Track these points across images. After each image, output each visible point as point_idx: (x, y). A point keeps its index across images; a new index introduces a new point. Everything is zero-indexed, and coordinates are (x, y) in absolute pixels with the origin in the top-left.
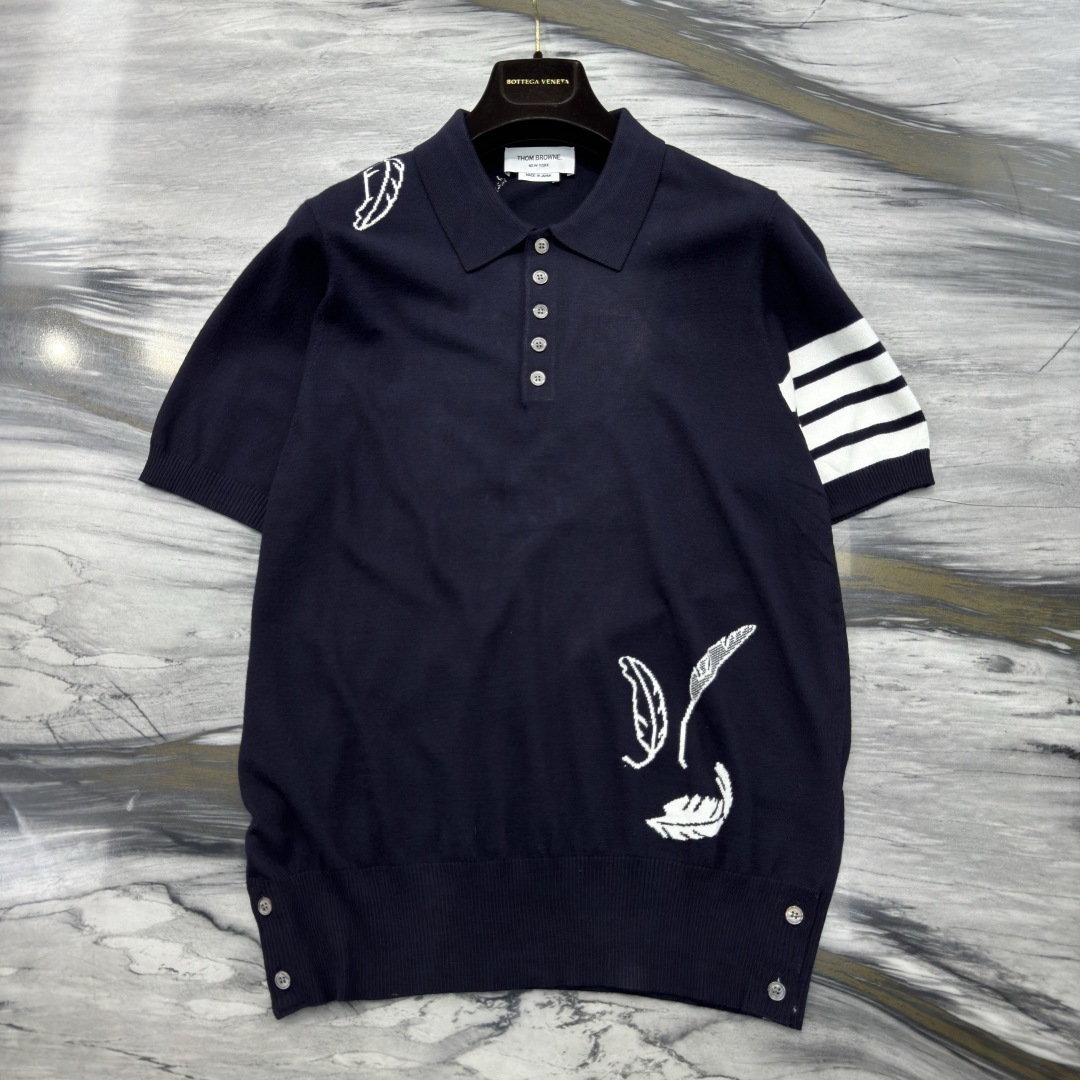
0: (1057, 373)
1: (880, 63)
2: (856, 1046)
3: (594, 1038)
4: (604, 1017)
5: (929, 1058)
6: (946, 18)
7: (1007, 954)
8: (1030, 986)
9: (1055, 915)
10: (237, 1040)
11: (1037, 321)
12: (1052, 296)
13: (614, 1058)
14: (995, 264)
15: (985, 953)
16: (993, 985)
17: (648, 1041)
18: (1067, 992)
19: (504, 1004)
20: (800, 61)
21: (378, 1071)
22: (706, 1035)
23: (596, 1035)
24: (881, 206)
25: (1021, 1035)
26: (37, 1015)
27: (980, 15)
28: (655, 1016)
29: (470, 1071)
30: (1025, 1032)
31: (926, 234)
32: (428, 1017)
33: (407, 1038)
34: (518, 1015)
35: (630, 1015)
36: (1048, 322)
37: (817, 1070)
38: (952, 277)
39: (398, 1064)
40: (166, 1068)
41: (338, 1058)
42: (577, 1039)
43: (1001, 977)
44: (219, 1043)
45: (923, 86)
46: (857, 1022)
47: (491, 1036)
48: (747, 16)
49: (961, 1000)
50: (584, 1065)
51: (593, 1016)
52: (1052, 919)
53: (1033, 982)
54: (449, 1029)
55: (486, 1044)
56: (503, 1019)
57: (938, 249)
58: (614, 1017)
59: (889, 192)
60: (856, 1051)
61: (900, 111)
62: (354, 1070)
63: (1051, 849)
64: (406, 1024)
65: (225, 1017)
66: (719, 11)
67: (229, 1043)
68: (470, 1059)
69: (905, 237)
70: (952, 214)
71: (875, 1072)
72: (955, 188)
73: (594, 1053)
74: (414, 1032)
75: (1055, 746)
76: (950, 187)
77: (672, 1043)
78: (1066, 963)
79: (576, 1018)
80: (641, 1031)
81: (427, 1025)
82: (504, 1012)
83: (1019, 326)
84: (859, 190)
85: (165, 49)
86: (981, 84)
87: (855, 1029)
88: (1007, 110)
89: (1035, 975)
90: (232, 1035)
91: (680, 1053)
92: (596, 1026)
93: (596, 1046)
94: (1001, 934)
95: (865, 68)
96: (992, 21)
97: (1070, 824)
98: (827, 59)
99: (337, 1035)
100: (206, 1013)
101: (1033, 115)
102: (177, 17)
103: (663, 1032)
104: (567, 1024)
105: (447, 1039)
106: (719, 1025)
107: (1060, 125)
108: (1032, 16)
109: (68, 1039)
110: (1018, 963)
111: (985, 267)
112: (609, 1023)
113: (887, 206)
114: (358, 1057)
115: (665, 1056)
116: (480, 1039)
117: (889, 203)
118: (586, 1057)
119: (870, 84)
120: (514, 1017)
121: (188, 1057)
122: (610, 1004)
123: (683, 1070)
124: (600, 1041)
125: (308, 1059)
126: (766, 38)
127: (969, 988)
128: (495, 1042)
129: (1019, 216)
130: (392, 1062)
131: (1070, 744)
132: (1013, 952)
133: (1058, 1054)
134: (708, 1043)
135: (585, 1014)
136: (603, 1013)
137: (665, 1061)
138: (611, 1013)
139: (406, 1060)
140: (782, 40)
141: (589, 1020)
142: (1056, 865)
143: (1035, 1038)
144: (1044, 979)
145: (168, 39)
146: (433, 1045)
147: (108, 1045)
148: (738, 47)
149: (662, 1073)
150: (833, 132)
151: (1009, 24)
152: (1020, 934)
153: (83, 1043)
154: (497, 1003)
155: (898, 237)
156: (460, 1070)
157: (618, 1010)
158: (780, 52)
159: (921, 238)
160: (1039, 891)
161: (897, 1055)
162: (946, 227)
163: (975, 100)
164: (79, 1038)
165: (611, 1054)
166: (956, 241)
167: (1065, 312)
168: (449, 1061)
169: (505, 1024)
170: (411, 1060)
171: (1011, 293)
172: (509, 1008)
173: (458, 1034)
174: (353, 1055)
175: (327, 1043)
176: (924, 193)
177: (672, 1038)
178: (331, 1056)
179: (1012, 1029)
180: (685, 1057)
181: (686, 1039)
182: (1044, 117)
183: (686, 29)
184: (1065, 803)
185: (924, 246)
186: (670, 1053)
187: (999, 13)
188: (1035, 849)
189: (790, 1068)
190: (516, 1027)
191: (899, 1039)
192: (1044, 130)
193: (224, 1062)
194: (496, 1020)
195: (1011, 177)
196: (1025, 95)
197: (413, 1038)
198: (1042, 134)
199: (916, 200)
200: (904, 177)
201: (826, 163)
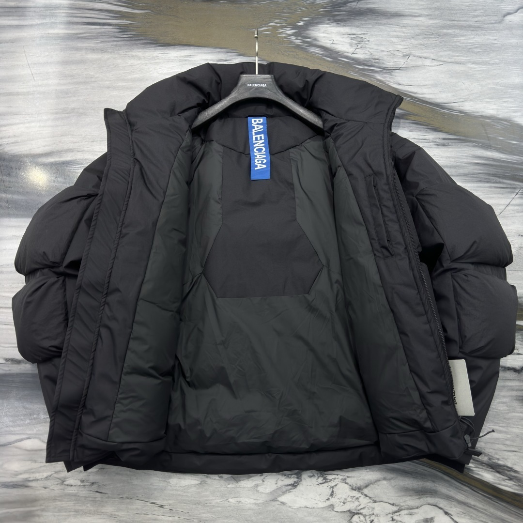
0: (507, 215)
1: (432, 85)
2: (434, 488)
3: (331, 489)
4: (335, 480)
5: (462, 492)
6: (459, 65)
7: (491, 450)
8: (501, 462)
9: (510, 434)
10: (189, 495)
11: (498, 194)
12: (504, 183)
13: (340, 496)
14: (481, 170)
15: (483, 450)
16: (487, 463)
17: (353, 489)
18: (515, 464)
19: (296, 476)
20: (399, 84)
21: (247, 504)
22: (376, 486)
23: (332, 487)
24: (434, 146)
25: (498, 482)
26: (108, 487)
27: (473, 64)
28: (355, 479)
29: (283, 503)
30: (499, 481)
31: (452, 158)
32: (265, 483)
33: (257, 491)
34: (301, 481)
35: (345, 479)
36: (502, 194)
37: (419, 498)
38: (464, 176)
39: (254, 501)
40: (161, 506)
41: (230, 500)
42: (325, 489)
43: (490, 459)
44: (182, 496)
45: (450, 95)
46: (434, 478)
47: (291, 489)
48: (377, 65)
49: (474, 469)
50: (328, 499)
51: (331, 480)
52: (509, 436)
53: (502, 461)
54: (274, 487)
55: (289, 492)
56: (295, 482)
57: (458, 164)
58: (339, 480)
59: (437, 140)
60: (434, 490)
61: (441, 105)
62: (237, 505)
63: (508, 408)
64: (257, 486)
65: (184, 485)
66: (365, 62)
67: (186, 496)
68: (283, 499)
69: (444, 159)
70: (463, 149)
71: (442, 498)
72: (464, 138)
73: (332, 494)
74: (260, 488)
75: (509, 367)
76: (462, 138)
77: (362, 489)
78: (515, 453)
79: (324, 481)
80: (350, 485)
81: (265, 486)
82: (296, 480)
83: (492, 196)
84: (425, 139)
85: (134, 80)
86: (473, 94)
87: (433, 481)
88: (484, 104)
89: (503, 458)
90: (187, 492)
91: (365, 493)
92: (332, 484)
93: (333, 492)
94: (489, 443)
95: (426, 87)
96: (477, 66)
97: (515, 398)
98: (410, 83)
99: (230, 491)
100: (176, 484)
101: (495, 107)
102: (138, 66)
103: (359, 485)
104: (321, 484)
105: (273, 491)
106: (380, 482)
107: (506, 111)
108: (493, 64)
109: (121, 496)
110: (496, 453)
111: (477, 171)
112: (337, 483)
113: (436, 146)
114: (239, 499)
115: (360, 495)
116: (286, 491)
117: (437, 145)
118: (329, 496)
119: (428, 94)
120: (300, 481)
121: (170, 502)
122: (337, 475)
123: (367, 500)
124: (334, 490)
125: (219, 501)
126: (385, 74)
127: (478, 464)
128: (292, 491)
129: (490, 149)
130: (252, 501)
131: (514, 367)
132: (494, 449)
133: (512, 489)
134: (376, 489)
135: (328, 479)
136: (335, 479)
137: (360, 497)
138: (338, 478)
139: (258, 500)
140: (391, 75)
141: (329, 482)
142: (510, 414)
143: (503, 483)
144: (506, 460)
145: (135, 76)
146: (268, 493)
147: (137, 498)
148: (373, 78)
149: (359, 501)
150: (414, 115)
151: (484, 68)
152: (497, 442)
153: (127, 497)
154: (293, 476)
155: (441, 159)
156: (280, 503)
157: (341, 477)
158: (392, 81)
159: (451, 159)
160: (504, 425)
161: (450, 491)
162: (461, 154)
163: (471, 101)
164: (125, 496)
165: (339, 494)
166: (465, 160)
167: (509, 190)
168: (275, 500)
169: (296, 484)
170: (259, 500)
171: (488, 182)
172: (298, 478)
173: (277, 489)
174: (236, 499)
175: (226, 494)
176: (451, 140)
177: (362, 488)
178: (227, 499)
179: (494, 480)
180: (368, 495)
181: (368, 488)
182: (499, 108)
183: (351, 71)
184: (513, 390)
185: (452, 163)
186: (362, 493)
187: (480, 63)
188: (501, 409)
189: (409, 498)
190: (301, 485)
191: (451, 485)
192: (499, 113)
193: (185, 503)
194: (293, 483)
195: (486, 133)
196: (492, 98)
197: (260, 491)
198: (499, 115)
199: (448, 143)
200: (443, 133)
201: (411, 128)
